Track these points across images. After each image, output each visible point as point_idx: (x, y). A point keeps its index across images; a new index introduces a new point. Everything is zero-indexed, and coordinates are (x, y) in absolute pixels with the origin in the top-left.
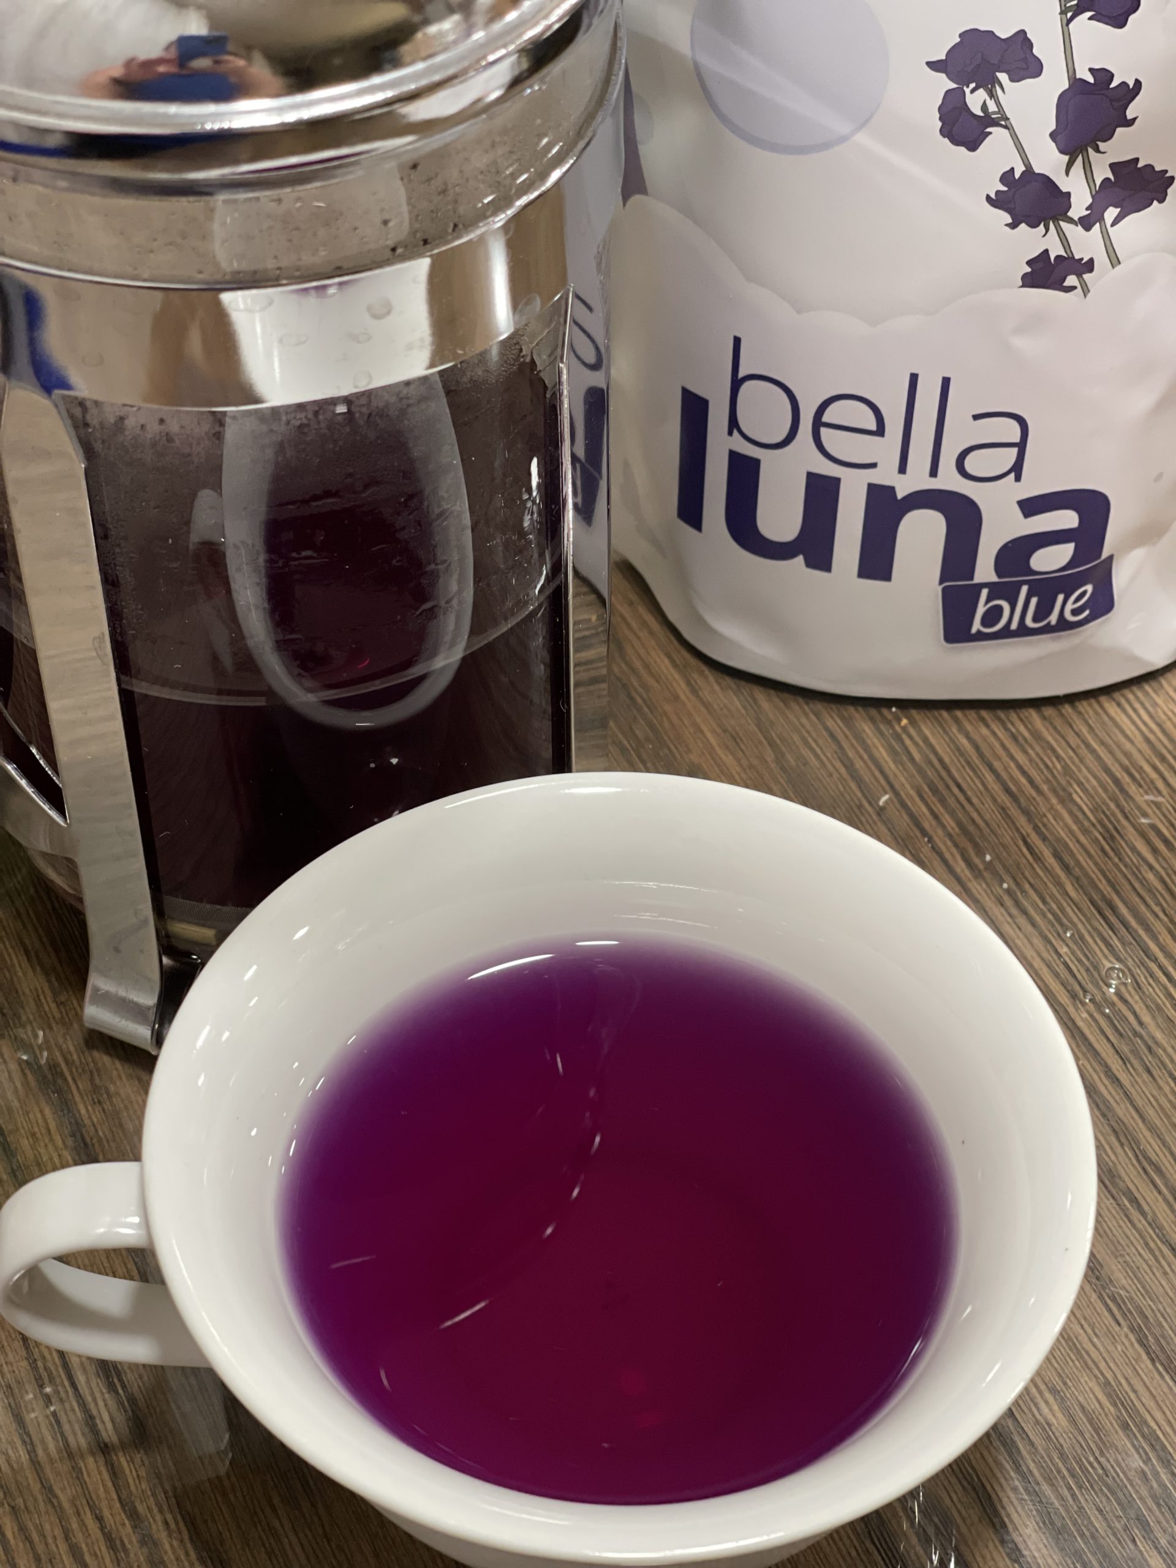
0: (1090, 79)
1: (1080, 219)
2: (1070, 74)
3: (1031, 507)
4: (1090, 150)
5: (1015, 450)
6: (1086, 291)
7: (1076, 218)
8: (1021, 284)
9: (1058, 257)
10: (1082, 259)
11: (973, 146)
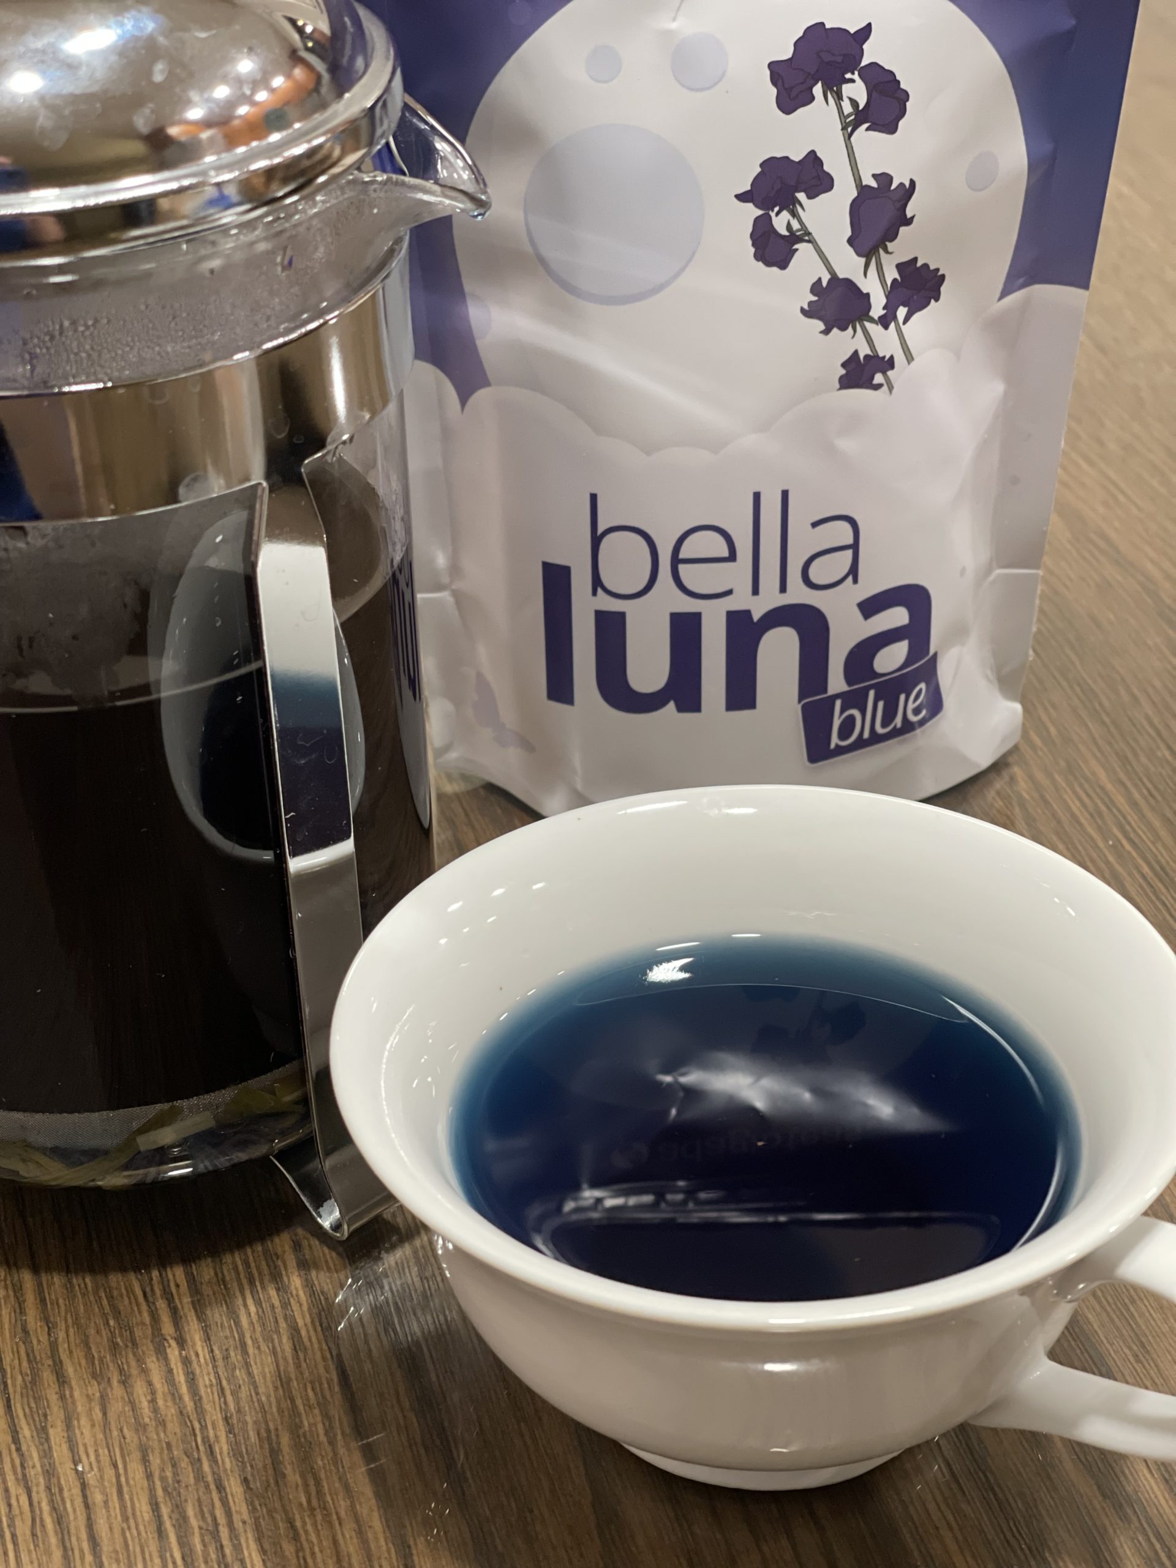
0: (874, 184)
1: (880, 318)
2: (857, 183)
3: (870, 607)
4: (881, 251)
5: (849, 553)
6: (891, 388)
7: (876, 318)
8: (838, 386)
9: (866, 357)
10: (884, 357)
11: (783, 265)
